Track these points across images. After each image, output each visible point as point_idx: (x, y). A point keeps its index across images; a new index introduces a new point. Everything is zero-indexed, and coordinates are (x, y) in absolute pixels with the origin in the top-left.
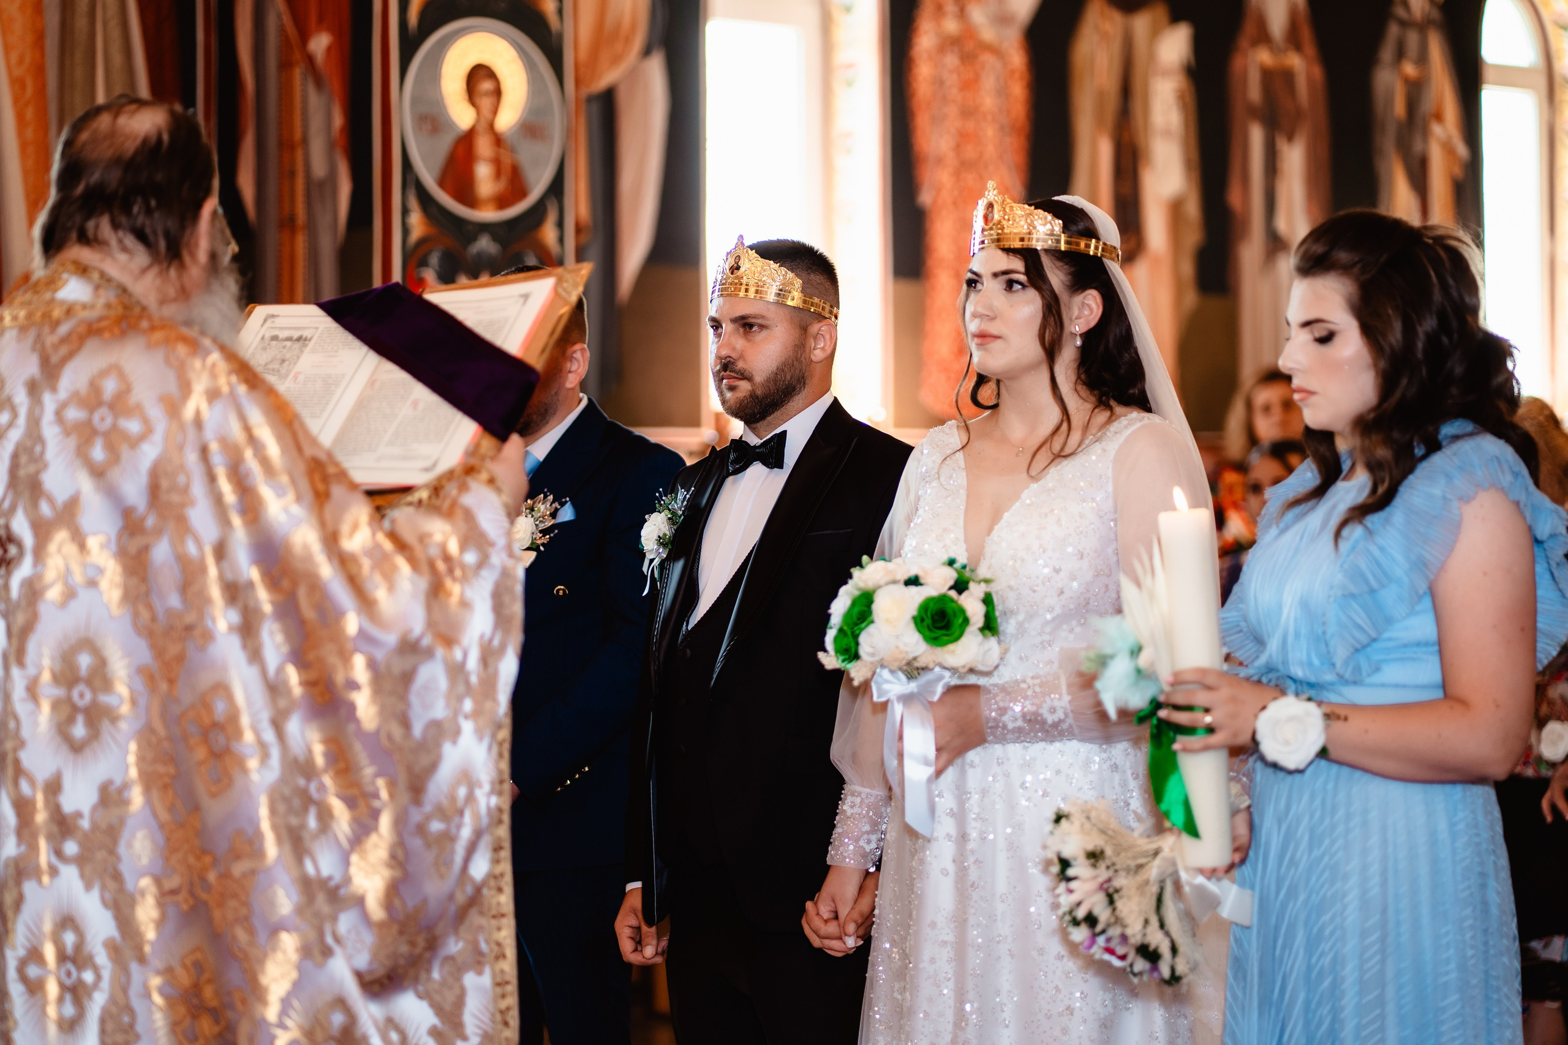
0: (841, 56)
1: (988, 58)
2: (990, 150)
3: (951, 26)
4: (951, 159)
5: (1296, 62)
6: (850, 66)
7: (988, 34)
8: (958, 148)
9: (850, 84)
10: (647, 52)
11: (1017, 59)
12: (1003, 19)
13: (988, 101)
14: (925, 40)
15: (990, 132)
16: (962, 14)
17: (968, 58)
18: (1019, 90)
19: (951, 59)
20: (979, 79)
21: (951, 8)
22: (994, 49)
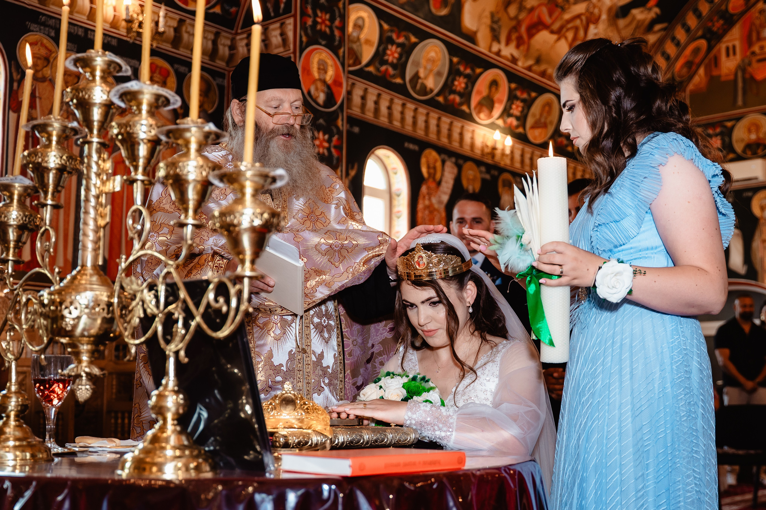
0: (395, 210)
1: (435, 213)
3: (427, 202)
6: (399, 212)
7: (436, 206)
9: (399, 217)
11: (443, 214)
12: (440, 202)
14: (420, 206)
16: (430, 199)
17: (431, 212)
19: (427, 212)
20: (434, 219)
21: (427, 197)
22: (437, 210)
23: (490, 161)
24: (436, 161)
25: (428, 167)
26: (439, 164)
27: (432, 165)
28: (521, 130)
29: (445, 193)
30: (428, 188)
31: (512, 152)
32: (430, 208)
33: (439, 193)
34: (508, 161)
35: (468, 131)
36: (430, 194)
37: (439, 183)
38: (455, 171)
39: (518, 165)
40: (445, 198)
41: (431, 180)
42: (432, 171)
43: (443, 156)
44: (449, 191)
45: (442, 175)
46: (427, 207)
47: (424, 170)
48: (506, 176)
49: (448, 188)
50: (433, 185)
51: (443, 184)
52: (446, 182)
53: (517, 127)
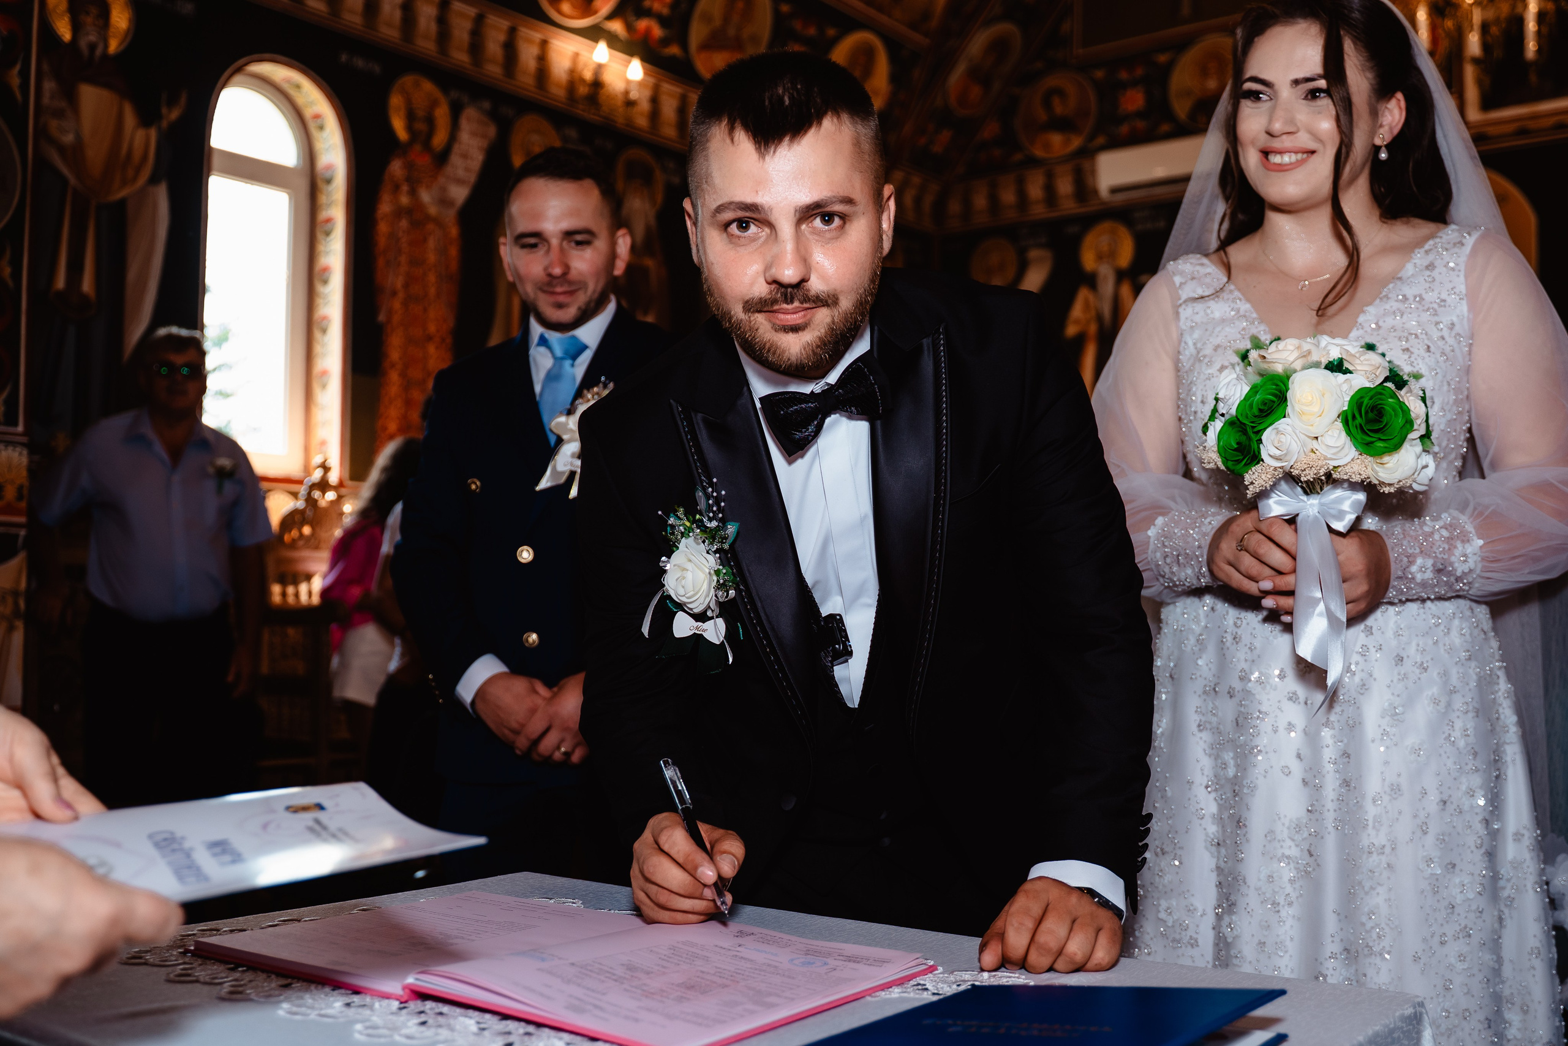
0: (323, 215)
1: (431, 226)
2: (432, 291)
3: (404, 200)
4: (401, 295)
5: (649, 263)
6: (328, 221)
7: (433, 210)
8: (406, 286)
9: (327, 234)
10: (154, 180)
11: (454, 231)
12: (445, 202)
13: (432, 257)
14: (385, 207)
15: (432, 278)
16: (413, 192)
17: (417, 224)
18: (454, 252)
19: (404, 223)
20: (425, 240)
21: (405, 188)
22: (438, 222)
23: (590, 116)
24: (434, 104)
25: (411, 118)
26: (442, 113)
27: (421, 113)
28: (674, 50)
29: (460, 182)
30: (409, 167)
31: (655, 100)
32: (416, 216)
33: (441, 180)
34: (642, 122)
35: (529, 41)
36: (413, 184)
37: (442, 158)
38: (492, 131)
39: (669, 131)
40: (460, 194)
41: (418, 148)
42: (421, 126)
43: (454, 94)
44: (472, 178)
45: (453, 138)
46: (399, 213)
47: (399, 125)
48: (636, 153)
49: (467, 170)
50: (424, 161)
51: (455, 159)
52: (465, 156)
53: (665, 42)
